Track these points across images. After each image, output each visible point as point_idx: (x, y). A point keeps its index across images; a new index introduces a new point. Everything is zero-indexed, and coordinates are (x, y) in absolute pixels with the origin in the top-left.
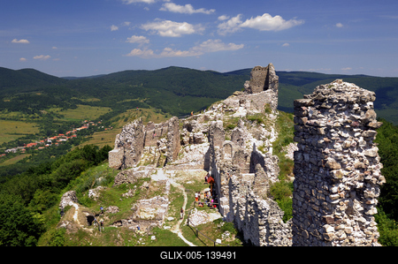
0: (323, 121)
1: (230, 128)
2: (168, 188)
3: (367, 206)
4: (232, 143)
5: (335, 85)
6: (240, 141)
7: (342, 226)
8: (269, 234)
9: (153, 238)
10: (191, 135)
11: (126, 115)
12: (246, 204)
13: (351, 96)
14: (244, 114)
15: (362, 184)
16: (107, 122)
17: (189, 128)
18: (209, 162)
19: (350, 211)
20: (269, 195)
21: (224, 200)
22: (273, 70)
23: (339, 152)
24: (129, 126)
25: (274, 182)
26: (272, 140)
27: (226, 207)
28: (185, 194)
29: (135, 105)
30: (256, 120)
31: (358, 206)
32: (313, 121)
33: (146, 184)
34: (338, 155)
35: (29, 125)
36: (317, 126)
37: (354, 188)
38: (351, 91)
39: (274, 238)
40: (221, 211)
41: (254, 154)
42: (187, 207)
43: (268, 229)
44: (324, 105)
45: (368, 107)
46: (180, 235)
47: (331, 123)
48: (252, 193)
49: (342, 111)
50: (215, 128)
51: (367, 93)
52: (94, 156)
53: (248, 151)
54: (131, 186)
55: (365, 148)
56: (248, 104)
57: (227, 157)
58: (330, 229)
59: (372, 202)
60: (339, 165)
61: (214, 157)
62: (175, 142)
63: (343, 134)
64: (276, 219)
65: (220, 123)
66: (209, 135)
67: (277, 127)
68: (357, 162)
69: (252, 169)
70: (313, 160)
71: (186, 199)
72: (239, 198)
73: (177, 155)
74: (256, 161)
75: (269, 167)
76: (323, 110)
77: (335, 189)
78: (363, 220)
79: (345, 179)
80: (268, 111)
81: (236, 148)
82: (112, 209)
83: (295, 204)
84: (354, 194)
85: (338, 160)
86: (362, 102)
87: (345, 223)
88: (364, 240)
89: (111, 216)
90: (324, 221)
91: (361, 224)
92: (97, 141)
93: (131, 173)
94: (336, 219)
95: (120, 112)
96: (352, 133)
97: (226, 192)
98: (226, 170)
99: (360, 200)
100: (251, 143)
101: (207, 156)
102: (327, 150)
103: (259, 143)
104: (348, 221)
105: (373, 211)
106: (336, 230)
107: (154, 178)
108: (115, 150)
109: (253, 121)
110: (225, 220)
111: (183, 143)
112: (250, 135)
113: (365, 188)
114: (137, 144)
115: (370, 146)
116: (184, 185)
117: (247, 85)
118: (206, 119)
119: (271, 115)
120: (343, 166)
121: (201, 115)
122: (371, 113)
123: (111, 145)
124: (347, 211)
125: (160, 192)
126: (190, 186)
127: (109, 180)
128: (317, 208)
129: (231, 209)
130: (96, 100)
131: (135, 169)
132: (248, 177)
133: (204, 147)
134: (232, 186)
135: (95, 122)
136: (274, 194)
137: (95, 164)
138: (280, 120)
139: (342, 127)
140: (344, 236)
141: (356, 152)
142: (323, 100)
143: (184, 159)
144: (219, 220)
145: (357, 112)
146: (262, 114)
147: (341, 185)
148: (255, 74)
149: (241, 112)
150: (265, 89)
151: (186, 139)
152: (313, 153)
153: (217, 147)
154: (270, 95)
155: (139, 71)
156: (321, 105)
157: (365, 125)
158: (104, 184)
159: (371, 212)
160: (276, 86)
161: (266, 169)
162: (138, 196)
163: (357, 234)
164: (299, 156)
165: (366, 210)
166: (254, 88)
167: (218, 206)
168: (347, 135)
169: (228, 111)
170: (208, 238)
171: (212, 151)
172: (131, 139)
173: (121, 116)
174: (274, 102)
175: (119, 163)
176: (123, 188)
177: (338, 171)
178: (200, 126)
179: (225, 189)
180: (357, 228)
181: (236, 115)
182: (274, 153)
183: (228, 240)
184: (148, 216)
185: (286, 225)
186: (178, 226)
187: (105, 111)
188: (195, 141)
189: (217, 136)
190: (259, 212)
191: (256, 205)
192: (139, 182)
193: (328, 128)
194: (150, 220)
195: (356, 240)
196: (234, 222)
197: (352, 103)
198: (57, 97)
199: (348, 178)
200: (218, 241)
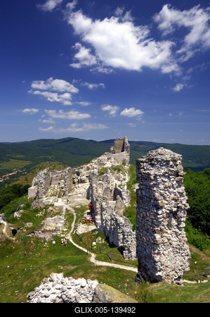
0: (153, 172)
1: (103, 174)
2: (64, 210)
3: (179, 223)
4: (103, 183)
5: (159, 150)
6: (108, 182)
7: (165, 235)
8: (124, 238)
9: (54, 242)
10: (79, 178)
11: (41, 166)
12: (111, 220)
13: (168, 157)
14: (110, 166)
15: (176, 209)
16: (31, 170)
17: (78, 174)
18: (89, 194)
19: (169, 225)
20: (124, 214)
21: (98, 217)
22: (126, 141)
23: (162, 190)
24: (42, 173)
25: (127, 206)
26: (126, 181)
27: (99, 222)
28: (75, 214)
29: (46, 160)
30: (117, 169)
31: (174, 222)
32: (147, 171)
33: (51, 208)
34: (162, 191)
36: (149, 174)
37: (171, 211)
38: (168, 154)
39: (127, 241)
40: (96, 224)
41: (116, 189)
42: (76, 222)
43: (124, 235)
44: (153, 162)
45: (178, 163)
46: (71, 240)
47: (157, 173)
48: (114, 213)
49: (163, 166)
50: (93, 174)
51: (177, 155)
52: (19, 191)
53: (112, 188)
54: (41, 209)
55: (177, 187)
56: (113, 160)
57: (100, 191)
58: (158, 236)
59: (182, 220)
60: (162, 198)
61: (92, 191)
62: (69, 182)
63: (164, 179)
64: (128, 229)
65: (96, 171)
66: (89, 177)
67: (129, 174)
68: (172, 195)
69: (115, 199)
70: (147, 195)
71: (75, 217)
72: (107, 216)
73: (70, 190)
74: (117, 193)
75: (124, 197)
76: (153, 165)
77: (160, 212)
78: (177, 230)
79: (166, 206)
80: (124, 164)
81: (105, 185)
82: (29, 225)
83: (137, 221)
84: (171, 215)
85: (162, 195)
86: (175, 161)
87: (167, 233)
88: (178, 243)
89: (27, 229)
90: (154, 232)
91: (176, 233)
92: (21, 181)
93: (42, 202)
94: (161, 230)
95: (37, 164)
96: (169, 179)
97: (99, 212)
98: (99, 199)
99: (175, 218)
100: (114, 182)
101: (88, 190)
102: (155, 189)
103: (119, 183)
104: (169, 231)
105: (183, 225)
106: (162, 237)
107: (56, 204)
108: (33, 187)
109: (115, 170)
110: (98, 230)
111: (74, 183)
112: (114, 178)
113: (178, 211)
114: (46, 183)
115: (180, 186)
116: (75, 208)
117: (112, 149)
118: (88, 169)
119: (126, 167)
120: (165, 198)
121: (85, 166)
122: (180, 167)
123: (29, 184)
124: (167, 225)
125: (59, 213)
126: (78, 209)
127: (28, 206)
128: (150, 224)
129: (102, 223)
130: (22, 156)
131: (44, 199)
132: (112, 203)
133: (87, 185)
134: (102, 209)
135: (21, 169)
136: (127, 213)
137: (20, 196)
138: (131, 170)
139: (163, 175)
140: (166, 240)
141: (172, 190)
142: (152, 159)
143: (75, 193)
144: (95, 230)
145: (172, 166)
146: (121, 166)
147: (164, 210)
148: (116, 142)
149: (108, 165)
150: (123, 151)
151: (76, 180)
152: (147, 190)
153: (94, 185)
154: (125, 155)
155: (49, 140)
156: (151, 162)
157: (177, 174)
158: (24, 208)
159: (181, 226)
160: (129, 149)
161: (122, 198)
162: (45, 216)
163: (174, 239)
164: (139, 192)
165: (179, 224)
166: (116, 151)
167: (94, 221)
168: (166, 180)
169: (101, 164)
170: (88, 241)
171: (91, 188)
172: (42, 181)
173: (37, 166)
174: (128, 159)
175: (35, 195)
176: (37, 211)
177: (161, 202)
178: (84, 173)
179: (99, 211)
180: (174, 235)
181: (105, 166)
182: (128, 189)
183: (100, 242)
184: (51, 229)
185: (134, 233)
186: (70, 234)
187: (27, 163)
188: (82, 181)
189: (94, 179)
190: (118, 225)
191: (116, 220)
192: (47, 207)
193: (156, 176)
194: (53, 231)
195: (174, 243)
196: (104, 231)
197: (169, 161)
200: (94, 243)
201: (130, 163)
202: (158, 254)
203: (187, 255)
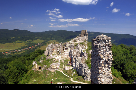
0: (99, 44)
1: (76, 46)
2: (59, 61)
3: (109, 65)
4: (76, 49)
5: (102, 36)
6: (78, 49)
7: (103, 70)
8: (85, 72)
9: (56, 73)
10: (66, 47)
11: (49, 42)
12: (79, 65)
13: (105, 38)
14: (79, 42)
15: (108, 60)
16: (44, 44)
17: (65, 46)
18: (70, 54)
19: (105, 67)
20: (85, 63)
21: (74, 64)
22: (86, 31)
23: (102, 52)
24: (50, 45)
25: (86, 59)
26: (86, 49)
27: (74, 65)
28: (64, 62)
29: (51, 39)
30: (82, 44)
31: (107, 65)
32: (96, 44)
33: (54, 59)
34: (102, 53)
35: (24, 44)
36: (97, 46)
37: (106, 61)
38: (105, 37)
39: (86, 73)
40: (73, 66)
41: (81, 52)
42: (64, 66)
43: (85, 71)
44: (99, 40)
45: (109, 41)
46: (63, 72)
47: (100, 45)
48: (81, 62)
49: (103, 42)
50: (72, 46)
51: (109, 38)
52: (41, 52)
54: (50, 60)
55: (109, 51)
56: (80, 40)
57: (75, 53)
58: (100, 71)
59: (110, 64)
60: (102, 55)
61: (71, 53)
62: (61, 49)
63: (103, 48)
64: (87, 69)
65: (73, 44)
66: (70, 47)
67: (87, 46)
68: (107, 54)
69: (81, 56)
70: (96, 54)
71: (64, 63)
72: (77, 63)
73: (62, 52)
74: (82, 54)
75: (85, 56)
76: (99, 42)
77: (101, 61)
79: (104, 59)
80: (85, 42)
81: (77, 51)
82: (45, 66)
83: (91, 65)
84: (106, 62)
85: (102, 54)
86: (108, 40)
87: (103, 69)
88: (108, 74)
90: (99, 69)
91: (107, 69)
92: (41, 48)
93: (50, 57)
94: (101, 68)
95: (47, 41)
96: (106, 47)
97: (74, 62)
98: (74, 56)
99: (107, 64)
100: (81, 49)
101: (69, 53)
102: (99, 52)
103: (83, 50)
104: (104, 69)
105: (110, 66)
106: (101, 71)
107: (56, 58)
108: (46, 51)
109: (81, 44)
110: (74, 69)
111: (63, 49)
112: (80, 48)
113: (108, 61)
114: (52, 49)
115: (110, 51)
116: (64, 60)
117: (80, 35)
118: (70, 43)
119: (86, 43)
120: (103, 55)
121: (68, 42)
122: (110, 43)
123: (45, 49)
124: (104, 66)
125: (57, 62)
126: (65, 60)
127: (45, 58)
128: (97, 66)
129: (76, 66)
130: (41, 38)
131: (51, 56)
132: (80, 58)
133: (69, 50)
134: (76, 60)
135: (41, 43)
136: (86, 62)
137: (41, 54)
138: (88, 44)
139: (103, 46)
140: (103, 72)
141: (106, 52)
142: (99, 39)
143: (64, 53)
144: (72, 69)
145: (107, 42)
146: (84, 42)
147: (103, 60)
148: (82, 32)
149: (78, 42)
150: (85, 36)
151: (64, 48)
152: (96, 52)
153: (72, 50)
154: (86, 37)
155: (52, 31)
156: (98, 40)
157: (109, 46)
158: (43, 59)
159: (110, 67)
160: (87, 35)
161: (84, 56)
162: (52, 62)
163: (106, 72)
164: (93, 53)
165: (109, 66)
166: (82, 36)
168: (104, 48)
169: (75, 41)
170: (70, 73)
171: (71, 51)
172: (50, 48)
173: (48, 42)
174: (87, 39)
175: (47, 54)
176: (48, 60)
177: (102, 57)
178: (68, 45)
179: (74, 61)
180: (106, 70)
181: (77, 42)
182: (87, 52)
183: (75, 74)
184: (54, 68)
185: (89, 70)
186: (62, 70)
187: (44, 41)
188: (67, 49)
189: (72, 48)
190: (82, 67)
191: (82, 65)
192: (52, 59)
193: (100, 46)
194: (55, 69)
195: (106, 73)
196: (76, 69)
197: (106, 40)
198: (32, 37)
199: (104, 58)
200: (72, 74)
201: (88, 41)
202: (100, 77)
203: (111, 79)
